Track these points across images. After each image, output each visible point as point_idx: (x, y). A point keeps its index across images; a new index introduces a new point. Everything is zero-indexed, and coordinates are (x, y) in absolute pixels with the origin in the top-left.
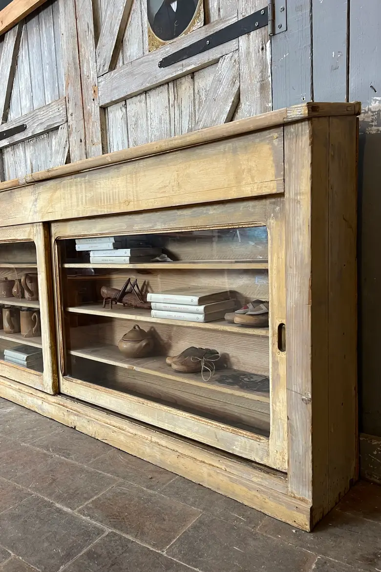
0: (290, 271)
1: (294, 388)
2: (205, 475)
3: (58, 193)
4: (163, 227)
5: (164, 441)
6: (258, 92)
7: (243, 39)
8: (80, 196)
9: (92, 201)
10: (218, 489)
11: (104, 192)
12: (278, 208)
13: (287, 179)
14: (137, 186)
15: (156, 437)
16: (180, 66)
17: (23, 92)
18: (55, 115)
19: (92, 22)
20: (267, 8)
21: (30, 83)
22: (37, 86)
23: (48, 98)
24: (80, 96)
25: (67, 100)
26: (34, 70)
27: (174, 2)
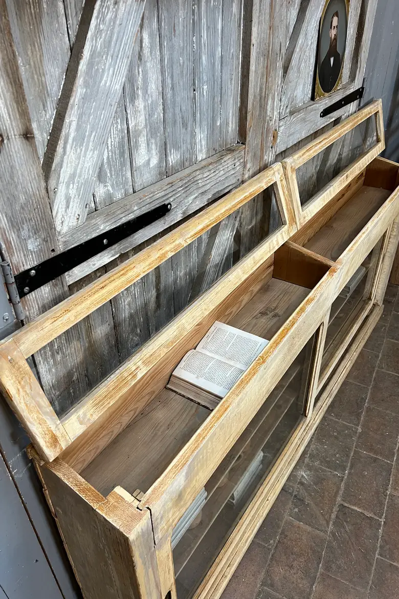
7: (352, 105)
17: (139, 133)
18: (227, 175)
19: (285, 44)
20: (363, 89)
21: (161, 115)
22: (180, 123)
23: (201, 144)
24: (260, 144)
25: (246, 149)
26: (173, 87)
27: (332, 57)
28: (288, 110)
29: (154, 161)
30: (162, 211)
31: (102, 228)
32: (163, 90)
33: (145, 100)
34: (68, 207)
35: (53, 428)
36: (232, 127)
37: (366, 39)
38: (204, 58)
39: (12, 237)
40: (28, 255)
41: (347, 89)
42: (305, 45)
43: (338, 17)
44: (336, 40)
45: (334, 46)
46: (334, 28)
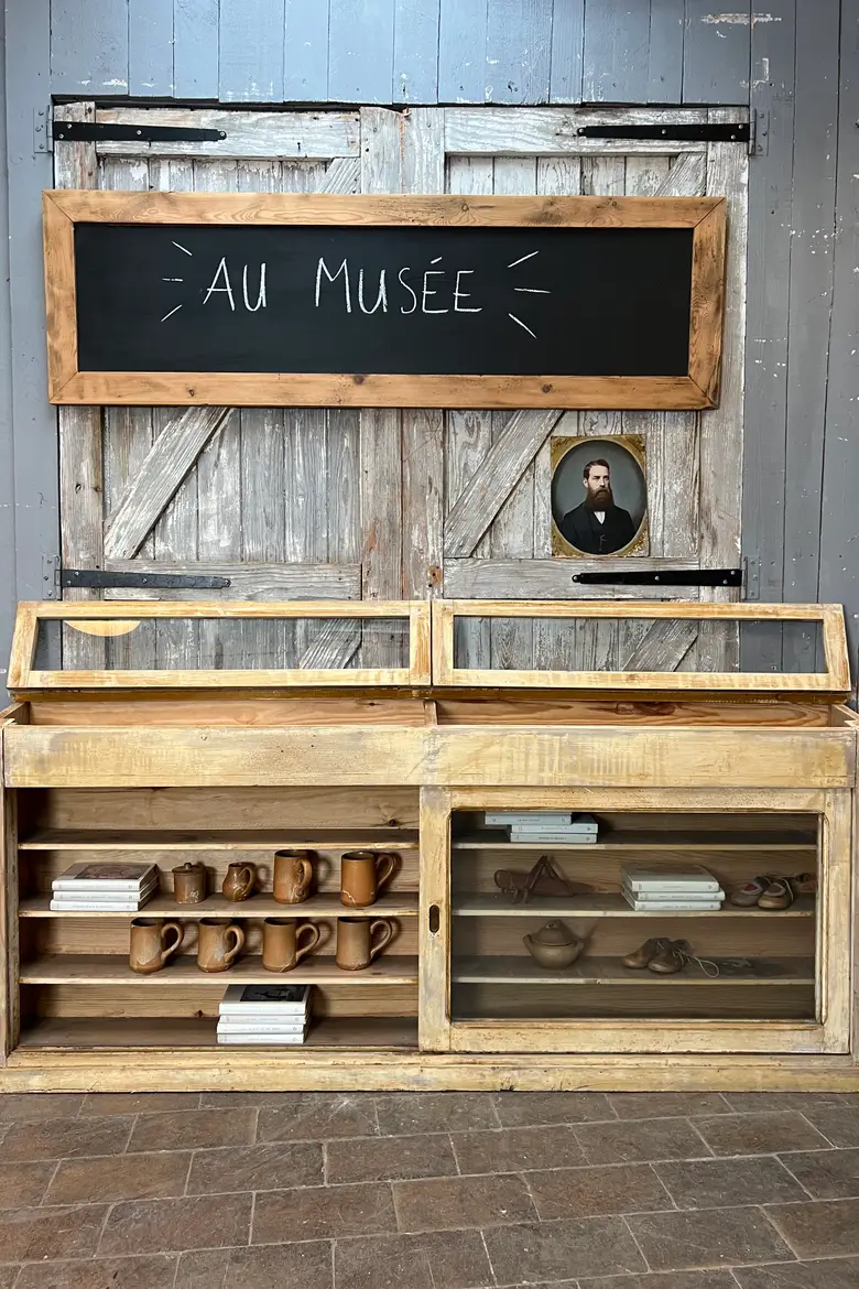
2: (759, 1079)
3: (495, 749)
5: (688, 1060)
6: (723, 649)
7: (705, 591)
8: (548, 760)
9: (573, 767)
10: (777, 1088)
11: (599, 760)
14: (661, 760)
15: (673, 1059)
16: (609, 590)
17: (209, 517)
18: (327, 584)
19: (441, 480)
20: (738, 572)
21: (238, 510)
22: (262, 521)
23: (295, 548)
24: (398, 573)
25: (365, 570)
26: (255, 492)
27: (600, 511)
28: (466, 550)
29: (225, 543)
30: (219, 584)
31: (145, 568)
32: (241, 490)
33: (218, 494)
34: (117, 542)
35: (23, 667)
36: (349, 545)
37: (717, 500)
38: (298, 476)
39: (71, 545)
40: (77, 561)
41: (671, 561)
42: (494, 485)
43: (608, 467)
44: (606, 492)
45: (603, 499)
46: (598, 478)
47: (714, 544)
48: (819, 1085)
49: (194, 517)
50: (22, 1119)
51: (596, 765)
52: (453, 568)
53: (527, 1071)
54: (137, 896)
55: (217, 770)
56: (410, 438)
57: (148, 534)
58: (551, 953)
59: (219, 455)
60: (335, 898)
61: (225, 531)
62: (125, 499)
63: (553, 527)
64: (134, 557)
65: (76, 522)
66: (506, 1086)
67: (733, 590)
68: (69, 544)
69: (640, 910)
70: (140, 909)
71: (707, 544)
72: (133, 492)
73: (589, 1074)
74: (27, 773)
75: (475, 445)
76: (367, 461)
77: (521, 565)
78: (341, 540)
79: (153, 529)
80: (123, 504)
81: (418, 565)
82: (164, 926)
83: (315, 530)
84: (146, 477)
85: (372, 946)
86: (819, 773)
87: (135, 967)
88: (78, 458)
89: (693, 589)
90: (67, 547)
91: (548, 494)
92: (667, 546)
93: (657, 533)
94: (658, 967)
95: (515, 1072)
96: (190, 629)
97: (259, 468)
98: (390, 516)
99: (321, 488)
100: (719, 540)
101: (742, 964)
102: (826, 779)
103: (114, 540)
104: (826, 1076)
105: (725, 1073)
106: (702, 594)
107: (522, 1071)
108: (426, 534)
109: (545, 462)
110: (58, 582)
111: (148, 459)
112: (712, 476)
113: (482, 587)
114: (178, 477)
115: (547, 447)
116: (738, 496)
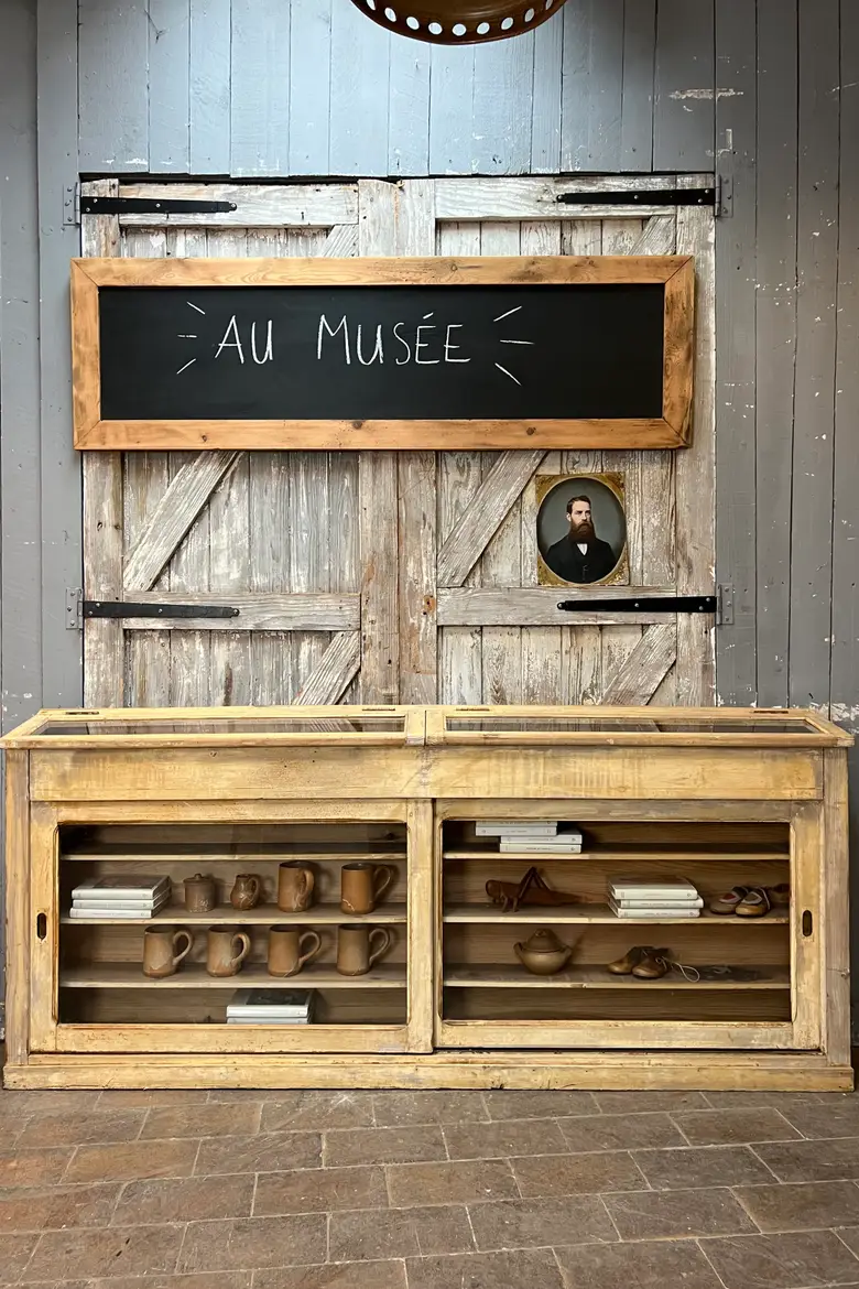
0: (830, 866)
1: (835, 966)
2: (738, 1078)
3: (484, 764)
4: (660, 815)
5: (669, 1060)
6: (700, 672)
7: (682, 617)
8: (533, 773)
9: (557, 781)
10: (755, 1087)
12: (803, 808)
13: (826, 790)
14: (639, 773)
15: (655, 1059)
16: (593, 616)
17: (221, 551)
18: (327, 613)
19: (434, 514)
20: (713, 599)
21: (247, 546)
22: (268, 554)
23: (299, 580)
24: (394, 601)
25: (364, 599)
26: (262, 528)
27: (583, 543)
28: (458, 580)
29: (235, 575)
30: (229, 613)
31: (161, 599)
32: (250, 526)
33: (228, 529)
34: (135, 575)
36: (349, 576)
37: (692, 532)
38: (302, 514)
39: (92, 577)
40: (99, 593)
41: (649, 589)
42: (482, 520)
43: (589, 502)
44: (588, 525)
45: (585, 533)
46: (580, 512)
47: (690, 573)
48: (794, 1085)
49: (206, 552)
50: (42, 1111)
51: (578, 777)
52: (446, 597)
53: (517, 1070)
54: (150, 903)
55: (225, 784)
56: (405, 477)
57: (164, 567)
58: (541, 959)
59: (229, 495)
60: (337, 907)
61: (235, 565)
62: (143, 537)
63: (539, 558)
64: (150, 590)
65: (97, 557)
66: (497, 1085)
67: (709, 616)
68: (91, 577)
69: (623, 916)
70: (153, 916)
71: (683, 573)
72: (150, 529)
73: (576, 1073)
74: (50, 788)
75: (466, 485)
76: (366, 499)
77: (510, 595)
78: (342, 572)
79: (168, 563)
80: (141, 541)
81: (413, 594)
82: (176, 932)
83: (318, 562)
84: (162, 516)
85: (370, 952)
86: (789, 785)
87: (148, 972)
88: (100, 499)
89: (671, 616)
90: (88, 579)
91: (533, 528)
92: (646, 576)
93: (637, 564)
94: (642, 972)
95: (505, 1071)
96: (202, 655)
97: (266, 508)
98: (387, 549)
99: (324, 522)
100: (695, 568)
101: (723, 970)
102: (795, 791)
103: (132, 573)
104: (802, 1076)
105: (705, 1072)
106: (680, 620)
107: (511, 1070)
108: (421, 565)
109: (531, 496)
110: (80, 613)
111: (164, 500)
112: (686, 509)
113: (473, 614)
114: (192, 517)
115: (532, 485)
116: (712, 529)
